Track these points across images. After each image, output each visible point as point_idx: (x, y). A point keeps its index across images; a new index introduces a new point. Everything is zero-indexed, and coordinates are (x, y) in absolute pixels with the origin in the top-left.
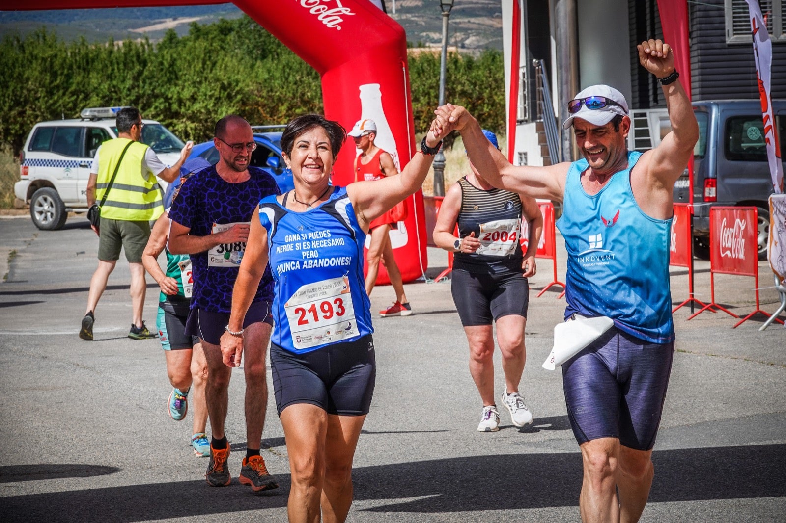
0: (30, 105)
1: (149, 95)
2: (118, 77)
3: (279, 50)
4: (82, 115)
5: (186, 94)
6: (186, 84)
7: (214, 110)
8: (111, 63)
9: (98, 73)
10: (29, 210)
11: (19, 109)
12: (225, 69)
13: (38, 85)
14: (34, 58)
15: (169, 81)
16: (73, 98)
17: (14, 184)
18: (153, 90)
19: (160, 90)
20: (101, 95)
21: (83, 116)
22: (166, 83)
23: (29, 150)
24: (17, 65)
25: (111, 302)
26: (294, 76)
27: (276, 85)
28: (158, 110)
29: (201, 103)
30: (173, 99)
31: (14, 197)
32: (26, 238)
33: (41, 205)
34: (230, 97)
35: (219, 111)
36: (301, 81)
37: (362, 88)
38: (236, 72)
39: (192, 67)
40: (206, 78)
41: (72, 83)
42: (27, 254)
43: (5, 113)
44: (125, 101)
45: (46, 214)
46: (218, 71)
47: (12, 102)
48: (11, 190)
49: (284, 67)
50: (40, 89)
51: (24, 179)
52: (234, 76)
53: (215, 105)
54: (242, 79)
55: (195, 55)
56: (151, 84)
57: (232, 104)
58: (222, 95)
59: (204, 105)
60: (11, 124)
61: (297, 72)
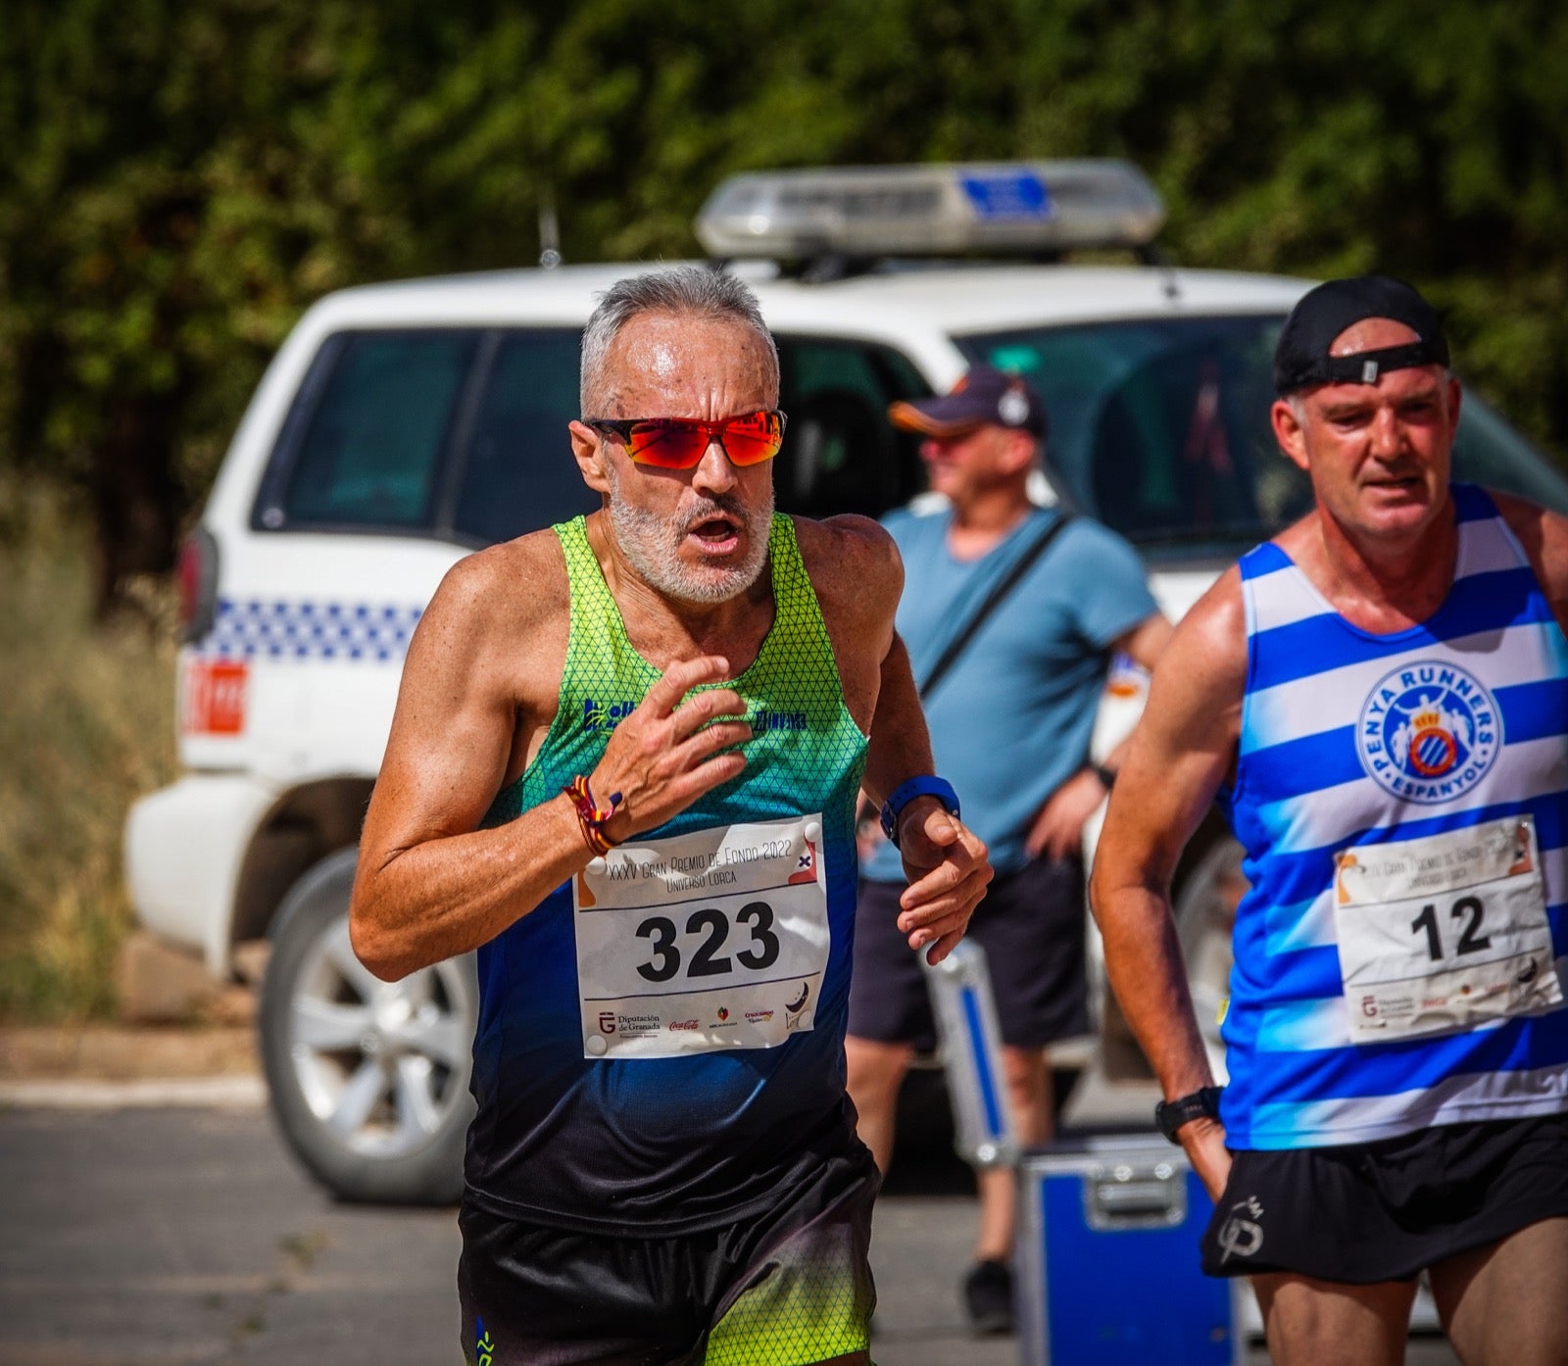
10: (247, 1037)
17: (118, 820)
31: (116, 927)
32: (224, 1267)
33: (349, 995)
45: (390, 1065)
48: (97, 864)
51: (208, 771)
60: (77, 302)
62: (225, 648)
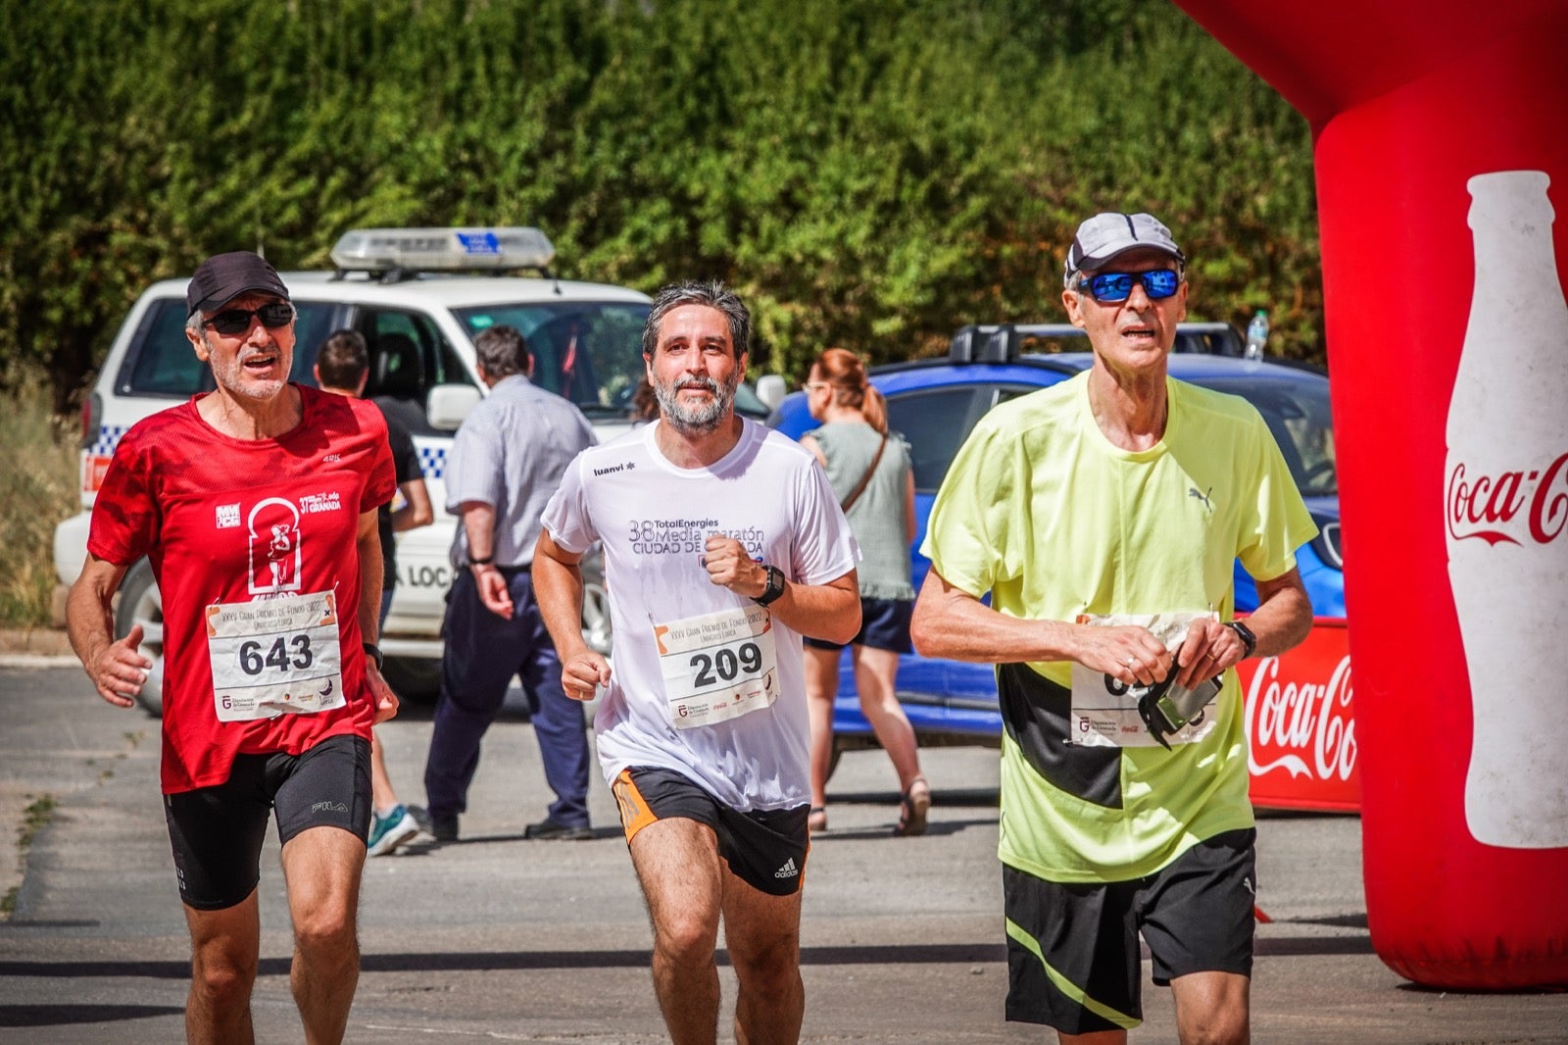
0: (127, 210)
1: (609, 183)
2: (486, 108)
3: (1141, 20)
4: (340, 255)
5: (761, 185)
6: (763, 145)
7: (874, 256)
8: (462, 47)
9: (407, 89)
11: (77, 222)
12: (924, 86)
13: (161, 127)
14: (153, 17)
15: (695, 127)
16: (302, 188)
17: (52, 529)
18: (627, 166)
19: (657, 166)
20: (414, 178)
21: (341, 262)
22: (681, 138)
23: (118, 392)
24: (80, 45)
25: (432, 1018)
26: (1202, 124)
27: (1130, 159)
28: (644, 245)
29: (822, 223)
30: (709, 203)
31: (50, 583)
32: (96, 746)
34: (938, 205)
35: (893, 261)
36: (1231, 150)
37: (1476, 185)
38: (967, 99)
39: (790, 73)
40: (845, 123)
41: (302, 127)
42: (95, 814)
43: (24, 235)
44: (514, 205)
46: (893, 95)
47: (57, 196)
48: (42, 551)
49: (1165, 85)
50: (172, 147)
52: (960, 118)
53: (876, 234)
54: (990, 131)
55: (802, 26)
56: (618, 140)
57: (947, 233)
58: (905, 194)
59: (833, 231)
60: (47, 284)
61: (1215, 110)
62: (102, 450)
